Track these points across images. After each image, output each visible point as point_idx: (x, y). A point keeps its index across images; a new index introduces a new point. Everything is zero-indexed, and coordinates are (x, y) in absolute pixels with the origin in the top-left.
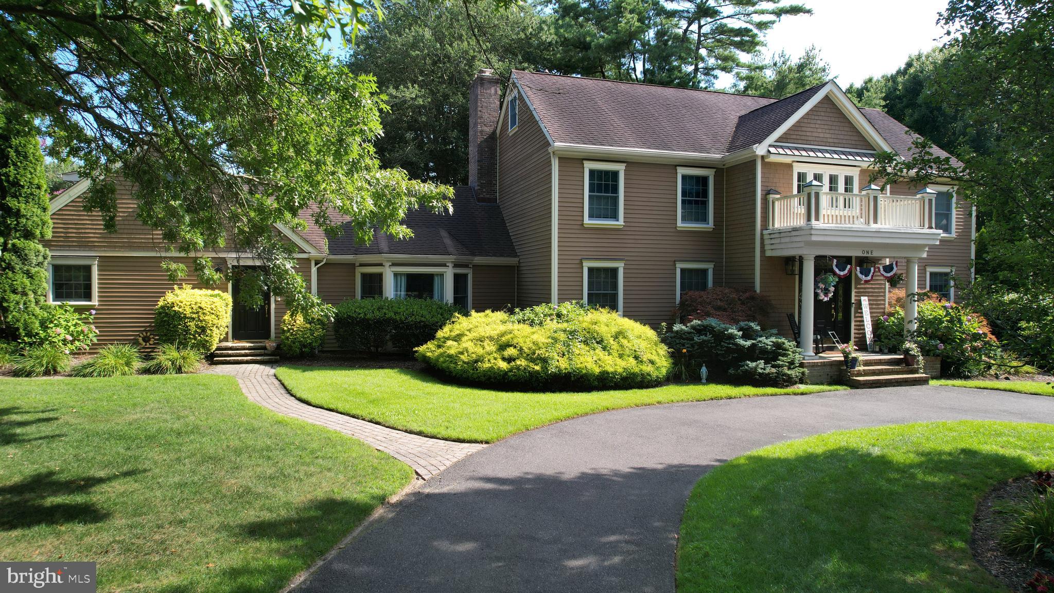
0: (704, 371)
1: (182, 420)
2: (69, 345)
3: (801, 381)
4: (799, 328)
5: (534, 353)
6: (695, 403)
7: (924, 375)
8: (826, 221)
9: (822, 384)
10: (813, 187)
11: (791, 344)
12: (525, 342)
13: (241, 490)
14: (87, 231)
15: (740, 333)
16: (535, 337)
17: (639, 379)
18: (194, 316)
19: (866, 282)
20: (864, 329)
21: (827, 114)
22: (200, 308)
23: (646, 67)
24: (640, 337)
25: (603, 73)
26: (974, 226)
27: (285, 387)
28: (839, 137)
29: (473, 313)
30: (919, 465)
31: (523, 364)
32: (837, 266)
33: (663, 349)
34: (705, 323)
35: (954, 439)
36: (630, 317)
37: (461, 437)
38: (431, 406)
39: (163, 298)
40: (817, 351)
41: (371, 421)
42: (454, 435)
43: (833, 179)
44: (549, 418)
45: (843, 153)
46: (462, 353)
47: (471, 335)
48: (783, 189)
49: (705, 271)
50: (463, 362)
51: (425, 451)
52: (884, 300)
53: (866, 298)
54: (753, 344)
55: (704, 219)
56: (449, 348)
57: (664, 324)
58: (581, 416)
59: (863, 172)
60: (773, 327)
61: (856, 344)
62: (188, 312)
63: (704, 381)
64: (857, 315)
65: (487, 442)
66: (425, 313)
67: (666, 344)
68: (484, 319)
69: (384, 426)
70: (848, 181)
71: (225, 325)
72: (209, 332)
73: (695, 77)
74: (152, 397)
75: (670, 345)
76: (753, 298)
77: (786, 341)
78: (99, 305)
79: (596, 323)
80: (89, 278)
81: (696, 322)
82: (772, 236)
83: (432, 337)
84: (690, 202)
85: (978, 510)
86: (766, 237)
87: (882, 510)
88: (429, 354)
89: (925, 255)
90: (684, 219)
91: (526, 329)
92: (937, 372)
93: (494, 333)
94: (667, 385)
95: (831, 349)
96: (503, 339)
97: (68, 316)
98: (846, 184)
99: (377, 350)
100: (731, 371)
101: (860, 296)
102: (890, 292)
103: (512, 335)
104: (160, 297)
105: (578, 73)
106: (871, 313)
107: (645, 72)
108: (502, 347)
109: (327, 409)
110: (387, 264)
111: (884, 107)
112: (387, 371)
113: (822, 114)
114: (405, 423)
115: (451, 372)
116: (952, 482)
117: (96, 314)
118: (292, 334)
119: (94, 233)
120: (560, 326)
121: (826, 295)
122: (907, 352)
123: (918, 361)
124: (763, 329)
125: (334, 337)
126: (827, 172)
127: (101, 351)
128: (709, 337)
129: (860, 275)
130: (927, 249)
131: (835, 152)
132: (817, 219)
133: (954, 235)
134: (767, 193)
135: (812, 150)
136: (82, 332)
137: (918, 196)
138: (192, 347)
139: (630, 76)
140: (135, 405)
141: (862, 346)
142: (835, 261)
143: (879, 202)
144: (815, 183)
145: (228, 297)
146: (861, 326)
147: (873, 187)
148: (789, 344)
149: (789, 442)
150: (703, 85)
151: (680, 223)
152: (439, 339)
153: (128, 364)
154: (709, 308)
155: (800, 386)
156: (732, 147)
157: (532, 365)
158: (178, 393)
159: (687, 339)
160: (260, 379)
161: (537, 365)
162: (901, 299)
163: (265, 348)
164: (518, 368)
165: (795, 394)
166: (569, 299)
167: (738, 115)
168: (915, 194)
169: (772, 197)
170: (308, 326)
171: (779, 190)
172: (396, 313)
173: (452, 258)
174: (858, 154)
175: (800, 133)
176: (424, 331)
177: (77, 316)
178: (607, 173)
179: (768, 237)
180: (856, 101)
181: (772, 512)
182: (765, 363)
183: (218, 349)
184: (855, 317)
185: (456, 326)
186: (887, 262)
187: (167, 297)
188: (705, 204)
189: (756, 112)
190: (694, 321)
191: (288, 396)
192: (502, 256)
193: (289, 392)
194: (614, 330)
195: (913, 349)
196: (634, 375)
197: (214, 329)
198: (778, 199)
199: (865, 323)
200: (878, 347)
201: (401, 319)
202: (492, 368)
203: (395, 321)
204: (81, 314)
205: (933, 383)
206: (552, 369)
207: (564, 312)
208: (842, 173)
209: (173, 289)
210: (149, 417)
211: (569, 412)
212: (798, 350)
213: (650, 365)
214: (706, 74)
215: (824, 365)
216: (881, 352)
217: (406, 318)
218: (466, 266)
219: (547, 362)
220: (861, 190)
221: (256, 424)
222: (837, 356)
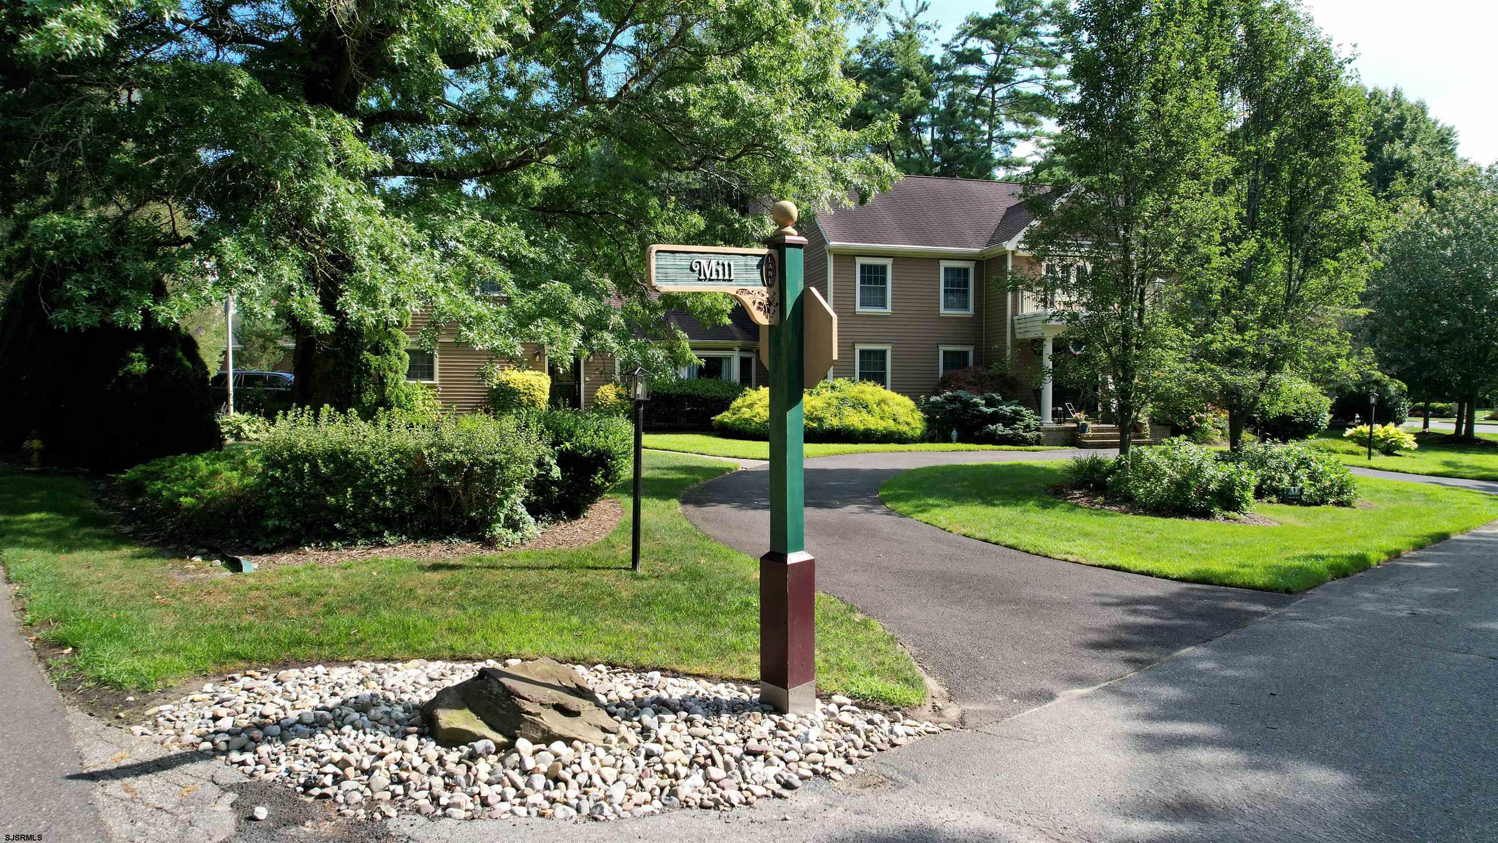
0: (954, 433)
3: (1036, 443)
4: (1038, 401)
5: (813, 414)
6: (939, 452)
9: (1057, 445)
11: (1029, 412)
15: (984, 402)
17: (897, 436)
18: (526, 391)
23: (936, 137)
24: (899, 405)
32: (1072, 347)
33: (919, 415)
34: (955, 394)
36: (894, 390)
40: (1054, 419)
41: (697, 453)
42: (759, 457)
46: (755, 416)
47: (761, 404)
49: (966, 354)
54: (994, 411)
55: (965, 307)
56: (743, 414)
57: (921, 396)
60: (1014, 398)
63: (953, 441)
66: (718, 389)
67: (922, 411)
71: (547, 400)
75: (925, 412)
76: (1001, 375)
77: (1024, 409)
78: (440, 384)
79: (863, 393)
80: (432, 361)
82: (1021, 321)
83: (727, 408)
84: (952, 292)
86: (1015, 322)
88: (726, 420)
90: (946, 307)
94: (922, 442)
97: (424, 391)
100: (976, 433)
114: (723, 453)
117: (441, 391)
120: (833, 395)
123: (1145, 428)
124: (1003, 400)
128: (958, 405)
142: (1071, 342)
145: (548, 377)
151: (942, 310)
152: (734, 409)
154: (962, 384)
155: (1035, 446)
156: (991, 242)
159: (940, 407)
161: (814, 423)
165: (1027, 451)
166: (843, 377)
167: (1007, 205)
169: (1020, 287)
170: (619, 401)
172: (692, 390)
173: (739, 342)
176: (718, 404)
178: (876, 267)
179: (1018, 321)
182: (1004, 427)
188: (966, 292)
189: (1021, 205)
190: (948, 393)
195: (1141, 418)
196: (893, 432)
201: (698, 395)
212: (1035, 417)
213: (907, 426)
215: (1058, 430)
217: (703, 394)
218: (750, 350)
219: (820, 421)
222: (1072, 424)
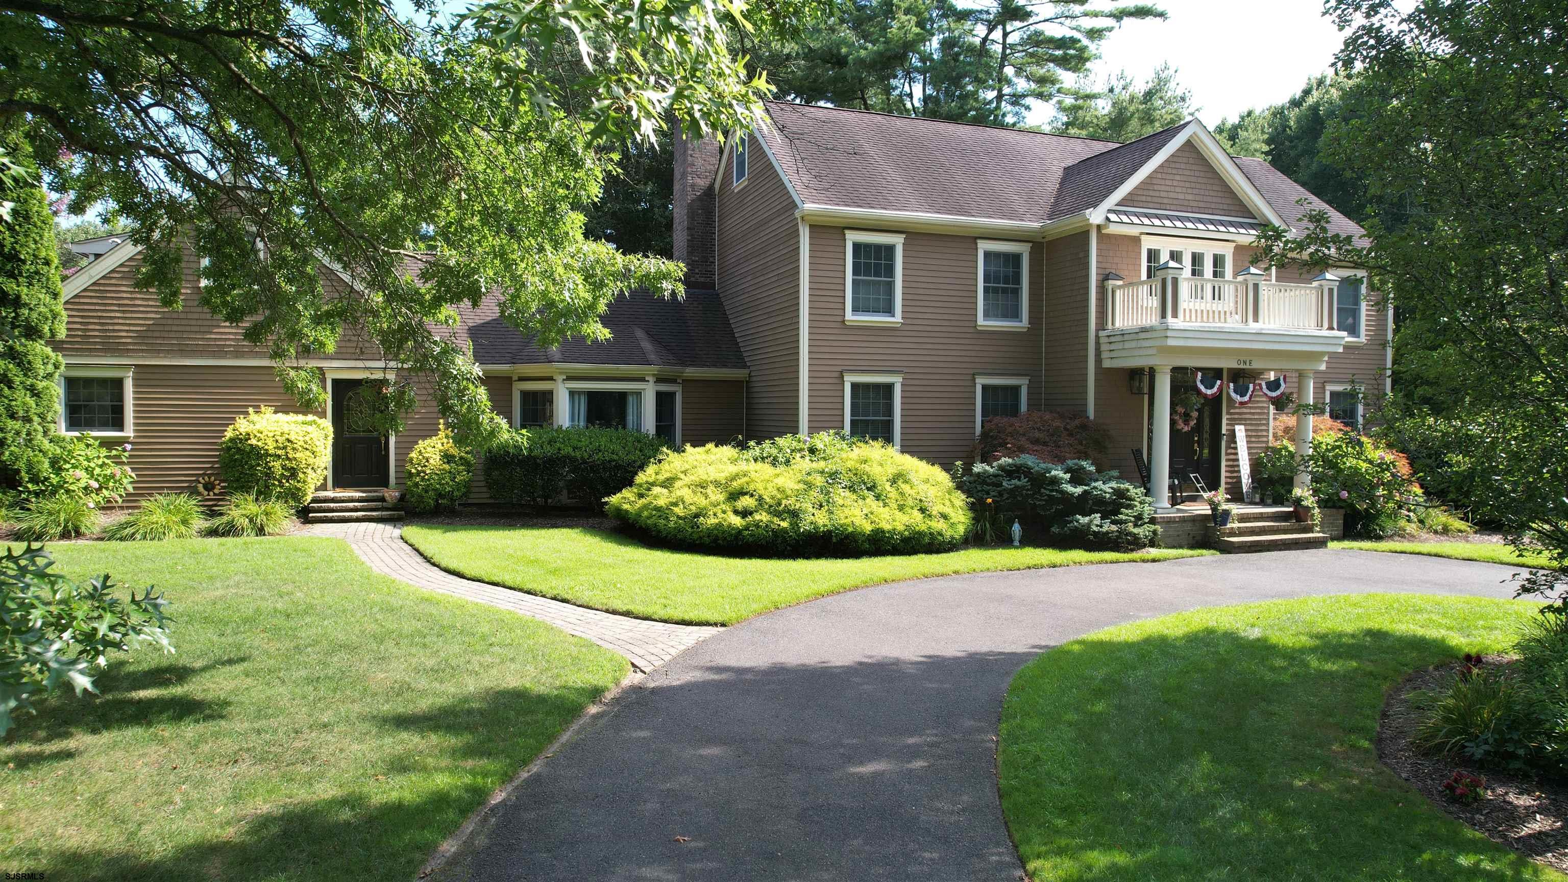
0: (1016, 528)
1: (286, 598)
2: (93, 495)
3: (1152, 544)
4: (1149, 469)
5: (780, 504)
6: (1005, 573)
7: (1321, 535)
8: (1188, 318)
9: (1181, 547)
10: (1170, 271)
11: (1138, 491)
12: (766, 489)
13: (397, 686)
14: (116, 327)
15: (1068, 476)
16: (781, 481)
17: (927, 540)
18: (279, 452)
19: (1241, 403)
20: (1239, 471)
21: (1188, 167)
22: (289, 441)
23: (928, 92)
24: (927, 481)
25: (864, 100)
26: (1391, 325)
27: (421, 554)
28: (1205, 199)
29: (688, 447)
30: (1313, 650)
31: (765, 520)
32: (1202, 381)
33: (960, 499)
34: (1018, 461)
35: (1359, 617)
36: (912, 454)
37: (687, 617)
38: (636, 578)
39: (231, 427)
40: (1174, 502)
41: (554, 598)
42: (677, 615)
43: (1197, 259)
44: (806, 593)
45: (1212, 222)
46: (676, 504)
47: (687, 480)
48: (1126, 273)
49: (1016, 389)
50: (678, 517)
51: (640, 637)
52: (1268, 431)
53: (1242, 427)
54: (1085, 491)
55: (1015, 314)
56: (656, 497)
57: (958, 463)
58: (850, 590)
59: (1240, 250)
60: (1113, 468)
61: (1228, 491)
62: (271, 447)
63: (1017, 543)
64: (1230, 451)
65: (723, 625)
66: (617, 447)
67: (963, 492)
68: (704, 456)
69: (574, 604)
70: (1218, 261)
71: (323, 466)
72: (301, 475)
73: (998, 107)
74: (232, 567)
75: (968, 493)
76: (1084, 427)
77: (1131, 487)
78: (135, 437)
79: (865, 462)
80: (120, 398)
81: (1005, 460)
82: (1112, 339)
83: (629, 482)
84: (996, 290)
85: (1388, 704)
86: (1102, 340)
87: (1263, 704)
88: (626, 506)
89: (1323, 367)
90: (987, 315)
91: (765, 469)
92: (1339, 531)
93: (721, 477)
94: (966, 548)
95: (1193, 499)
96: (735, 484)
97: (91, 453)
98: (1215, 265)
99: (546, 502)
100: (1055, 529)
101: (1233, 425)
102: (1275, 419)
103: (746, 479)
104: (227, 425)
105: (828, 100)
106: (1249, 448)
107: (926, 99)
108: (734, 496)
109: (488, 583)
110: (560, 378)
111: (1267, 153)
112: (565, 531)
113: (1183, 166)
114: (605, 601)
115: (659, 532)
116: (1356, 670)
117: (132, 450)
118: (423, 479)
119: (127, 331)
120: (814, 465)
121: (1186, 422)
122: (1298, 502)
123: (1313, 515)
124: (1099, 471)
125: (483, 484)
126: (1187, 248)
127: (144, 504)
128: (1024, 481)
129: (1233, 395)
130: (1326, 358)
131: (1200, 221)
132: (1175, 315)
133: (1363, 339)
134: (1105, 278)
135: (1168, 218)
136: (113, 476)
137: (1315, 284)
138: (278, 498)
139: (904, 105)
140: (211, 578)
141: (1236, 496)
142: (1200, 374)
143: (1261, 292)
144: (1172, 264)
145: (327, 425)
146: (1234, 467)
147: (1253, 270)
148: (1135, 492)
149: (1138, 622)
150: (1009, 119)
151: (981, 320)
152: (640, 485)
153: (185, 522)
154: (1023, 441)
155: (1151, 550)
156: (1054, 213)
157: (776, 520)
158: (269, 562)
159: (994, 484)
160: (381, 543)
161: (783, 520)
162: (1291, 429)
163: (383, 499)
164: (757, 526)
165: (1144, 561)
166: (825, 428)
167: (1063, 165)
168: (1310, 281)
169: (1111, 283)
170: (447, 467)
171: (1121, 274)
172: (574, 448)
173: (653, 369)
174: (1232, 224)
175: (1151, 193)
176: (616, 475)
177: (104, 452)
178: (878, 248)
179: (1106, 340)
180: (1227, 145)
181: (1120, 708)
182: (1102, 518)
183: (314, 500)
184: (1227, 454)
185: (665, 466)
186: (1272, 376)
187: (237, 425)
188: (1016, 292)
189: (1088, 162)
190: (1003, 459)
191: (428, 565)
192: (725, 366)
193: (428, 560)
194: (891, 471)
195: (1307, 499)
196: (921, 534)
197: (309, 471)
198: (1120, 287)
199: (1241, 463)
200: (1257, 496)
201: (582, 458)
202: (720, 525)
203: (572, 460)
204: (110, 449)
205: (1331, 545)
206: (805, 526)
207: (820, 446)
208: (1208, 250)
209: (247, 413)
210: (236, 594)
211: (834, 584)
212: (1148, 499)
213: (942, 520)
214: (1013, 104)
215: (1183, 520)
216: (1262, 503)
217: (590, 456)
218: (672, 381)
219: (797, 516)
220: (1236, 275)
221: (395, 602)
222: (1201, 509)
